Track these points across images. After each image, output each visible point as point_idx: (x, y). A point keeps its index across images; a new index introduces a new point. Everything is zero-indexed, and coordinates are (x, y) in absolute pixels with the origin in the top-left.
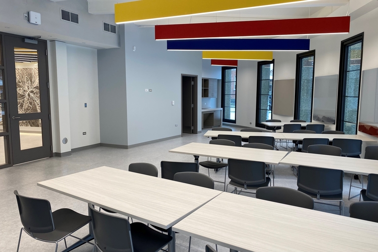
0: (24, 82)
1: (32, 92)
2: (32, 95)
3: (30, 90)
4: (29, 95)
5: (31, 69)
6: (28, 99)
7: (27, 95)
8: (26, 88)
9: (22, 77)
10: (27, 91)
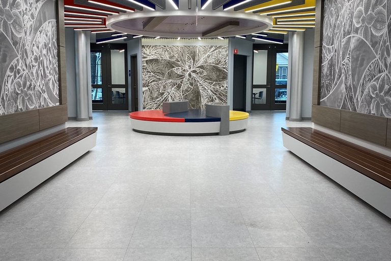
0: (184, 61)
1: (194, 72)
2: (193, 75)
3: (192, 69)
4: (190, 75)
5: (194, 47)
6: (189, 80)
7: (187, 74)
8: (187, 68)
9: (183, 55)
10: (187, 71)
